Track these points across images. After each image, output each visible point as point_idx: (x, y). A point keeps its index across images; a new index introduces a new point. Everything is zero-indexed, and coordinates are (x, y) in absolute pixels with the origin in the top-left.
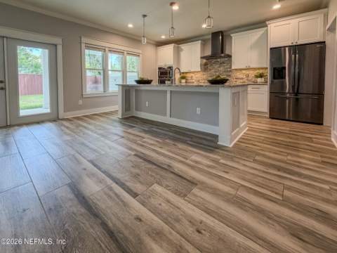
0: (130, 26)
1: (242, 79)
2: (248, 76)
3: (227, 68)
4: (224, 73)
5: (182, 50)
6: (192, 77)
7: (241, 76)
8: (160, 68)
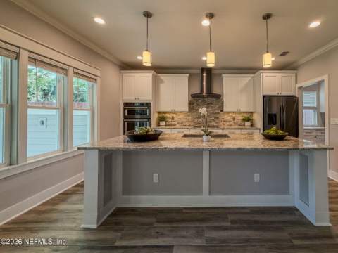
0: (99, 21)
1: (230, 122)
2: (234, 119)
3: (215, 110)
4: (212, 115)
5: (162, 81)
6: (173, 118)
7: (229, 119)
8: (126, 104)
